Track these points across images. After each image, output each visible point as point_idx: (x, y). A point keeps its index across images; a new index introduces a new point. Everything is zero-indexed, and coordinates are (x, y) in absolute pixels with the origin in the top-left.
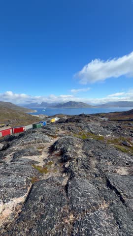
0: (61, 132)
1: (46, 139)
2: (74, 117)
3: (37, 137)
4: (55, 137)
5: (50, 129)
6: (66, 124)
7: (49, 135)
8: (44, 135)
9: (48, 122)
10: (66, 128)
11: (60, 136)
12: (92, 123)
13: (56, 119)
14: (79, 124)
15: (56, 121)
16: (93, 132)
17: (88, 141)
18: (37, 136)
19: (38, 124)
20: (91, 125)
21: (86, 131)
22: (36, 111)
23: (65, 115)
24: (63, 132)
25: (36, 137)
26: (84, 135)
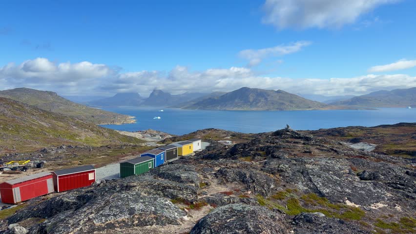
0: (216, 189)
1: (166, 213)
2: (256, 139)
3: (138, 206)
4: (197, 207)
5: (178, 179)
6: (230, 163)
7: (175, 199)
8: (161, 200)
9: (170, 155)
10: (231, 174)
11: (213, 203)
12: (317, 162)
13: (197, 146)
14: (274, 164)
15: (198, 154)
16: (326, 191)
17: (309, 221)
18: (136, 201)
19: (137, 160)
20: (317, 168)
21: (301, 187)
22: (131, 120)
23: (227, 133)
24: (223, 189)
25: (132, 205)
26: (293, 201)
